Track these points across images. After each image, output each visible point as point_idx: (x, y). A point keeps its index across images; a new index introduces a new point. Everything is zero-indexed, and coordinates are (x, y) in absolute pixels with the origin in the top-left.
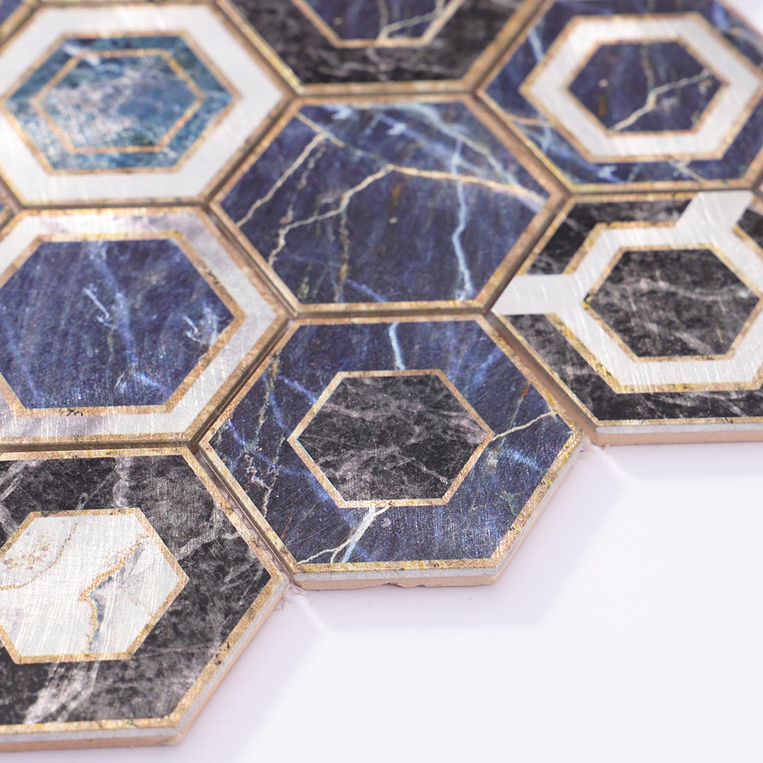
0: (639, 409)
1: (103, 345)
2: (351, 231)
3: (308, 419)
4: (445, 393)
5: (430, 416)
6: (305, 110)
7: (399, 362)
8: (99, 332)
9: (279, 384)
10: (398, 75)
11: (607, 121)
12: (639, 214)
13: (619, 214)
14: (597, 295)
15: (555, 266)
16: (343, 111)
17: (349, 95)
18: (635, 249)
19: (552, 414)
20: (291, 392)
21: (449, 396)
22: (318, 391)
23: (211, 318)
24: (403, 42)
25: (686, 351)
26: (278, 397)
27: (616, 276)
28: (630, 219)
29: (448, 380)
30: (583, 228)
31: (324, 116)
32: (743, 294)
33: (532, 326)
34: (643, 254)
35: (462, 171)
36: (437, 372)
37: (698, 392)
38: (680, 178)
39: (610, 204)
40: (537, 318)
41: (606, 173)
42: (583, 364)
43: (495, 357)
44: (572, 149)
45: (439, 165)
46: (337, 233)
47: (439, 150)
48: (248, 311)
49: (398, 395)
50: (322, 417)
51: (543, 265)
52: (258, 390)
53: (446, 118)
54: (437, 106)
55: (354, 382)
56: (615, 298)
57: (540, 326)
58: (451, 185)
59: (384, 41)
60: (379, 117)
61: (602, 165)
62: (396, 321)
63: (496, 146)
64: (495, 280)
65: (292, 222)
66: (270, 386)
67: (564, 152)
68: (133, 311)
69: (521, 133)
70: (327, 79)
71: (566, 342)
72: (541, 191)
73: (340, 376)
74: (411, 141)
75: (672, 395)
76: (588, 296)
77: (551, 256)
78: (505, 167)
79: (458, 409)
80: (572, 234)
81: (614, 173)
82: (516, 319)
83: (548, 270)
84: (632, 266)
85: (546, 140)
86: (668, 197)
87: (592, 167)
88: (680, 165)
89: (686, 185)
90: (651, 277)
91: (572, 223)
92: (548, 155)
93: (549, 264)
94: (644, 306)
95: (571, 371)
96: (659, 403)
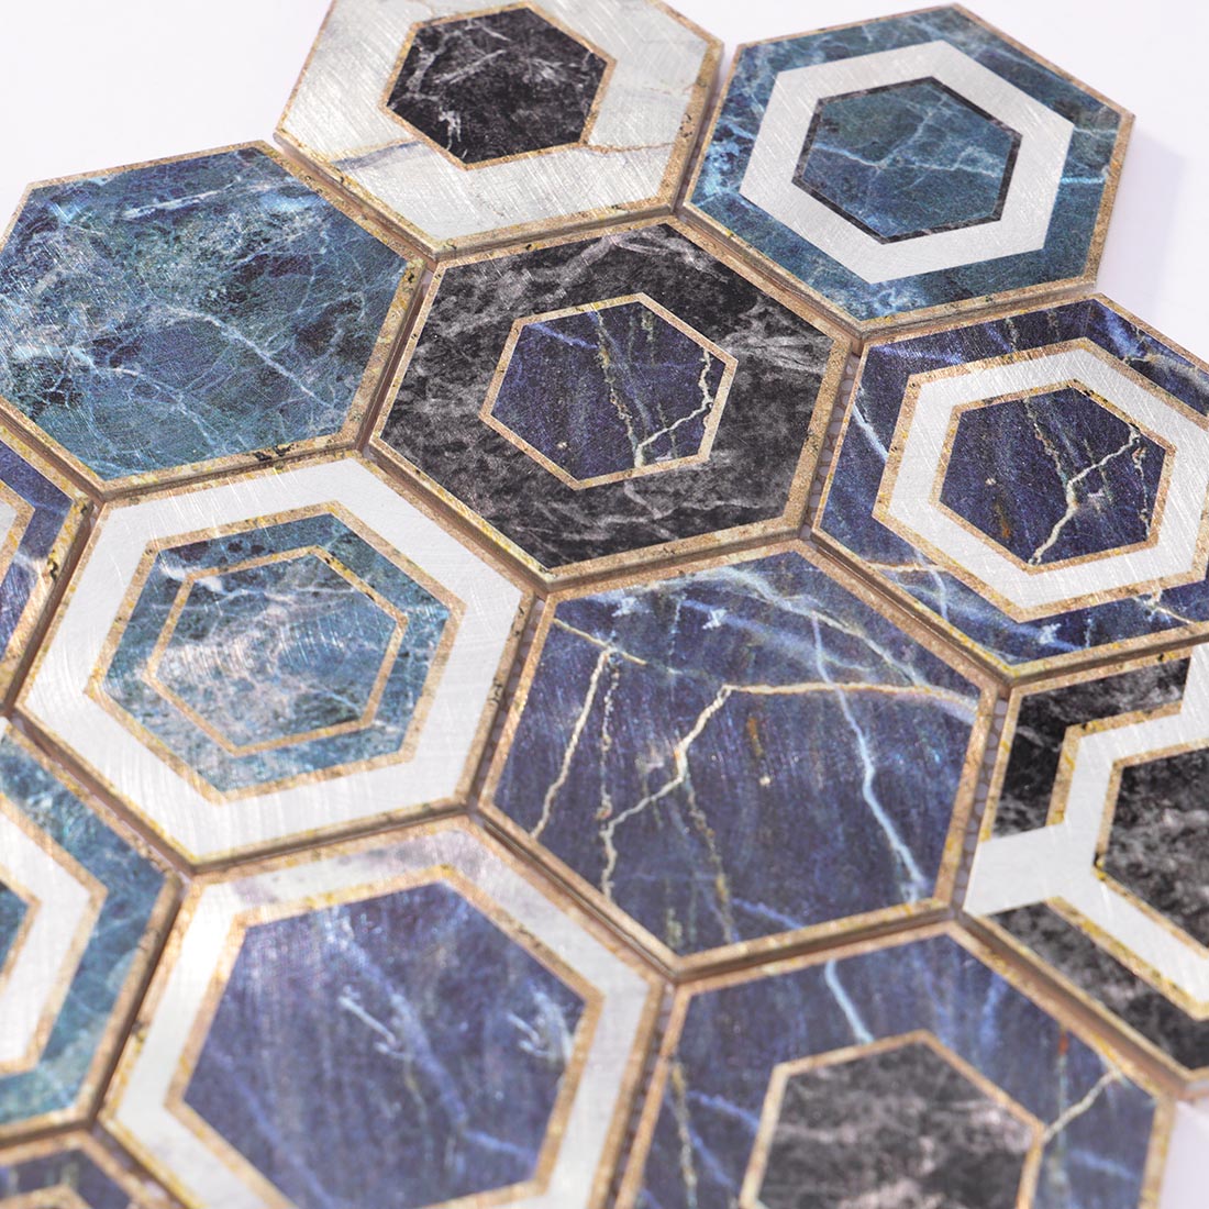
1: (399, 1093)
2: (708, 812)
3: (759, 1158)
4: (946, 1070)
5: (939, 1117)
6: (564, 611)
7: (860, 1031)
8: (388, 1069)
9: (695, 1107)
10: (683, 523)
11: (1020, 546)
12: (1124, 700)
13: (1096, 704)
14: (1109, 852)
15: (1031, 814)
16: (624, 597)
17: (623, 572)
18: (1137, 762)
19: (1117, 1074)
20: (717, 1116)
21: (954, 1075)
22: (756, 1106)
23: (551, 1012)
24: (669, 464)
26: (699, 1127)
27: (1125, 815)
28: (1113, 711)
29: (943, 1047)
30: (1049, 739)
31: (600, 616)
33: (1034, 926)
34: (1151, 767)
35: (837, 674)
36: (921, 1037)
38: (1158, 626)
39: (1073, 690)
40: (1037, 911)
41: (1047, 636)
42: (1130, 978)
43: (998, 990)
44: (985, 604)
45: (799, 672)
46: (688, 820)
47: (790, 644)
48: (602, 985)
49: (878, 1090)
50: (779, 1152)
51: (1012, 816)
52: (665, 1129)
53: (779, 585)
54: (760, 566)
55: (806, 1079)
56: (1138, 853)
57: (1044, 923)
58: (828, 705)
59: (641, 469)
60: (681, 602)
61: (1038, 624)
62: (830, 958)
63: (871, 621)
64: (951, 855)
65: (614, 816)
66: (682, 1115)
67: (969, 610)
68: (428, 1022)
69: (900, 589)
70: (580, 552)
71: (1093, 945)
72: (964, 686)
73: (782, 1073)
74: (743, 636)
76: (1097, 857)
77: (1020, 797)
78: (899, 655)
79: (975, 1094)
80: (1037, 752)
81: (1060, 634)
82: (1006, 917)
83: (1023, 824)
84: (1141, 789)
85: (942, 596)
86: (1153, 660)
87: (1023, 630)
88: (1151, 602)
89: (1171, 635)
90: (1177, 806)
91: (1029, 734)
92: (952, 621)
93: (1021, 813)
94: (1185, 858)
95: (1121, 994)
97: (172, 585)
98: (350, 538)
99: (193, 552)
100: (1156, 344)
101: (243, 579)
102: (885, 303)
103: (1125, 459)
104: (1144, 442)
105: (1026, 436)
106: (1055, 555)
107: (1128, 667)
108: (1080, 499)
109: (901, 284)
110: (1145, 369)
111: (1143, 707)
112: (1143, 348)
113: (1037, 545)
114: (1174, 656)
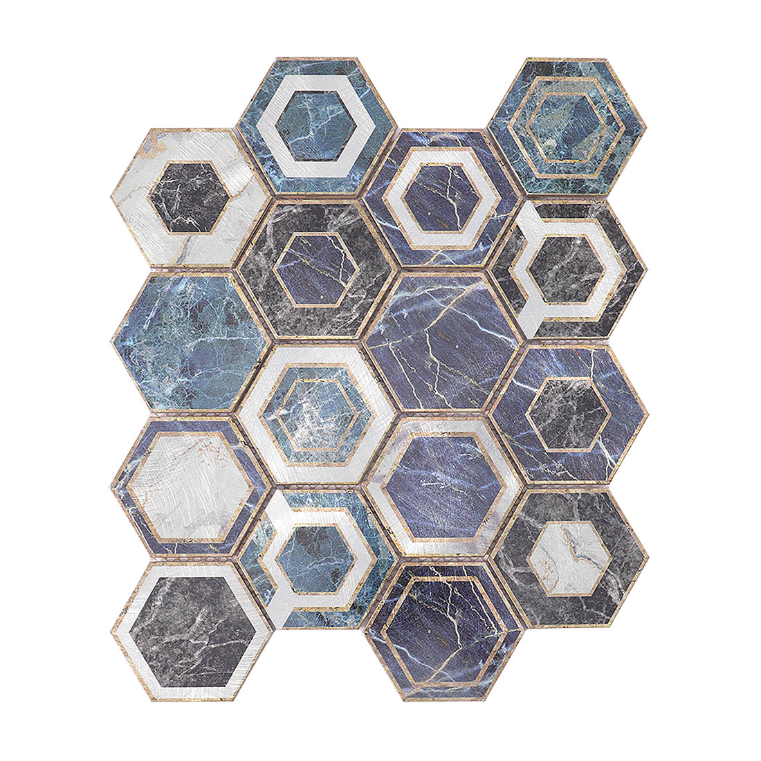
0: (610, 318)
1: (456, 494)
2: (453, 366)
3: (541, 439)
4: (559, 383)
5: (567, 395)
6: (369, 343)
7: (535, 390)
8: (448, 490)
9: (518, 440)
10: (372, 293)
11: (452, 227)
12: (513, 250)
13: (508, 257)
14: (545, 296)
15: (521, 301)
16: (378, 327)
17: (371, 321)
18: (530, 265)
19: (593, 350)
20: (524, 437)
21: (561, 382)
22: (530, 427)
23: (468, 446)
24: (352, 279)
25: (594, 282)
26: (523, 444)
27: (541, 284)
28: (513, 256)
29: (554, 378)
30: (507, 277)
31: (378, 337)
32: (579, 242)
33: (546, 329)
34: (535, 264)
35: (446, 303)
36: (547, 379)
37: (616, 291)
38: (503, 222)
39: (500, 258)
40: (543, 325)
41: (482, 248)
42: (577, 324)
43: (553, 353)
44: (461, 252)
45: (438, 310)
46: (451, 372)
47: (427, 304)
48: (472, 430)
49: (550, 400)
50: (543, 434)
51: (517, 305)
52: (515, 449)
53: (409, 290)
54: (400, 288)
55: (533, 412)
56: (551, 290)
57: (548, 327)
58: (450, 313)
59: (348, 287)
60: (393, 316)
61: (476, 246)
62: (512, 377)
63: (439, 281)
64: (514, 328)
65: (434, 387)
66: (516, 444)
67: (459, 256)
68: (445, 473)
69: (437, 265)
70: (356, 324)
71: (562, 323)
72: (477, 280)
73: (527, 414)
74: (415, 312)
75: (611, 302)
76: (544, 299)
77: (514, 299)
78: (454, 285)
79: (570, 382)
80: (507, 283)
81: (484, 245)
82: (538, 333)
83: (521, 306)
84: (537, 272)
85: (449, 259)
86: (510, 233)
87: (475, 251)
88: (496, 216)
89: (508, 221)
90: (549, 269)
91: (501, 279)
92: (457, 264)
93: (517, 303)
94: (562, 282)
95: (577, 330)
96: (611, 310)
97: (275, 421)
98: (301, 370)
99: (269, 409)
100: (430, 134)
101: (290, 404)
102: (356, 181)
103: (453, 178)
104: (454, 168)
105: (426, 193)
106: (463, 222)
107: (506, 240)
108: (454, 200)
109: (353, 171)
110: (434, 144)
111: (519, 249)
112: (428, 138)
113: (456, 223)
114: (513, 227)
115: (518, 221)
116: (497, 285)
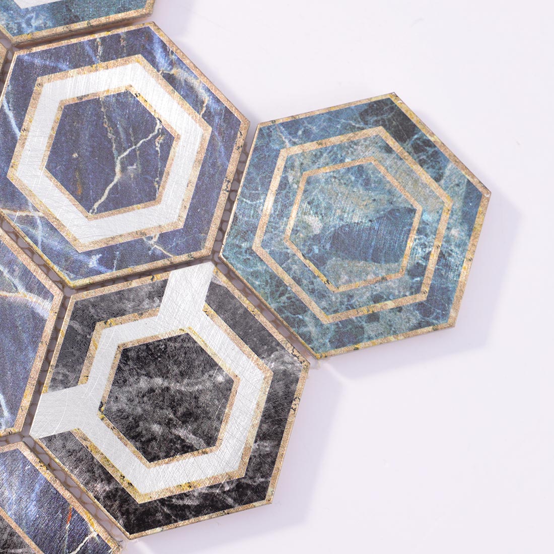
0: (159, 516)
4: (8, 530)
11: (85, 200)
12: (129, 305)
13: (114, 308)
14: (108, 402)
15: (71, 376)
18: (129, 346)
19: (94, 535)
21: (12, 534)
25: (186, 449)
27: (120, 380)
28: (121, 313)
29: (9, 517)
30: (87, 330)
32: (220, 379)
33: (64, 447)
34: (138, 349)
37: (202, 488)
38: (154, 258)
39: (103, 298)
40: (66, 436)
41: (93, 262)
42: (109, 479)
43: (41, 484)
44: (63, 240)
51: (60, 377)
56: (123, 403)
57: (70, 445)
61: (89, 254)
64: (26, 402)
67: (55, 244)
69: (18, 227)
71: (93, 458)
72: (44, 293)
75: (181, 496)
76: (102, 404)
77: (65, 366)
78: (12, 272)
79: (22, 545)
80: (79, 337)
81: (100, 261)
82: (50, 439)
83: (66, 383)
84: (130, 363)
85: (40, 233)
86: (147, 280)
87: (81, 257)
88: (152, 242)
89: (160, 263)
90: (148, 375)
91: (77, 326)
92: (43, 250)
93: (65, 375)
94: (148, 407)
95: (101, 487)
96: (172, 507)
100: (179, 62)
102: (29, 24)
103: (151, 143)
104: (164, 132)
105: (98, 125)
106: (106, 208)
107: (135, 283)
108: (124, 169)
109: (38, 10)
110: (170, 79)
111: (140, 312)
112: (172, 64)
113: (96, 200)
114: (159, 277)
115: (174, 276)
116: (64, 328)
